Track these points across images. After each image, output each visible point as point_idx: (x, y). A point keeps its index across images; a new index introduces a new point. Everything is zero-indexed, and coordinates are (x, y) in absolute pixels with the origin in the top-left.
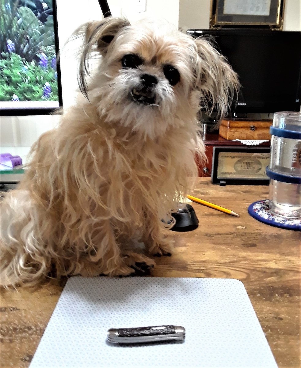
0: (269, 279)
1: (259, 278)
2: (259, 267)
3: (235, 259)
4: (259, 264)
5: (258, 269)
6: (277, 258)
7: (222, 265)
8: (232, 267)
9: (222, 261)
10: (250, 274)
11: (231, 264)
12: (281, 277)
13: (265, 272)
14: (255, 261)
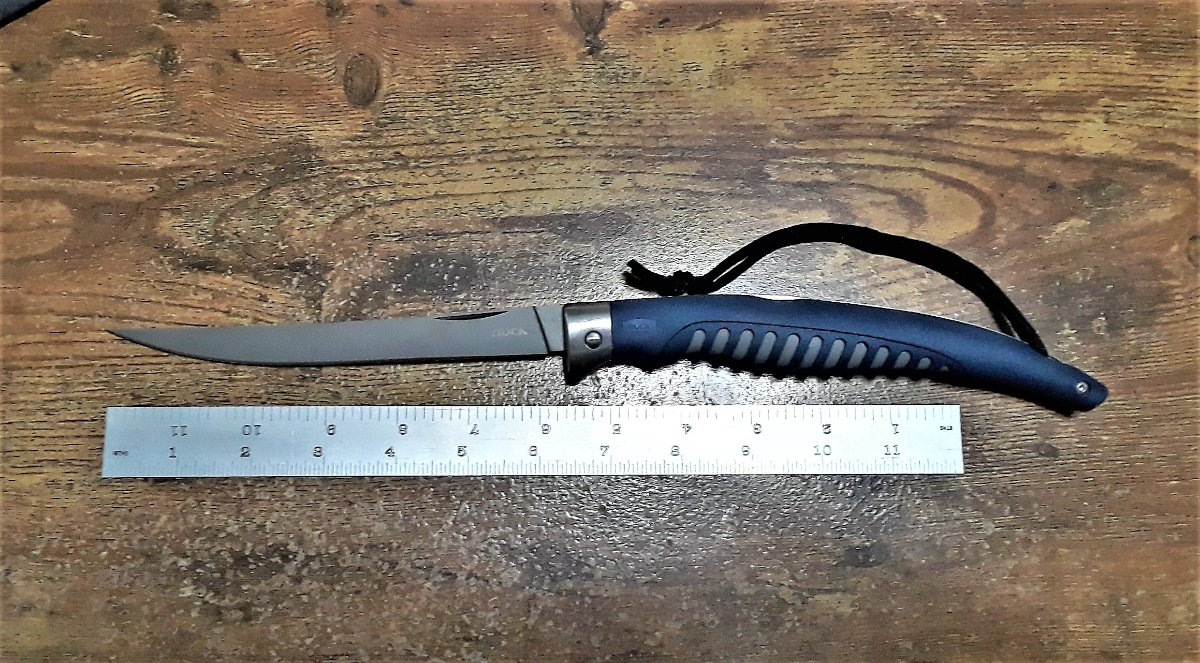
0: (1061, 228)
1: (1025, 227)
2: (1035, 155)
3: (954, 96)
4: (1042, 127)
5: (1033, 167)
6: (1118, 81)
7: (897, 147)
8: (937, 159)
9: (902, 117)
10: (998, 203)
11: (937, 135)
12: (1104, 217)
13: (1053, 186)
14: (1029, 110)
